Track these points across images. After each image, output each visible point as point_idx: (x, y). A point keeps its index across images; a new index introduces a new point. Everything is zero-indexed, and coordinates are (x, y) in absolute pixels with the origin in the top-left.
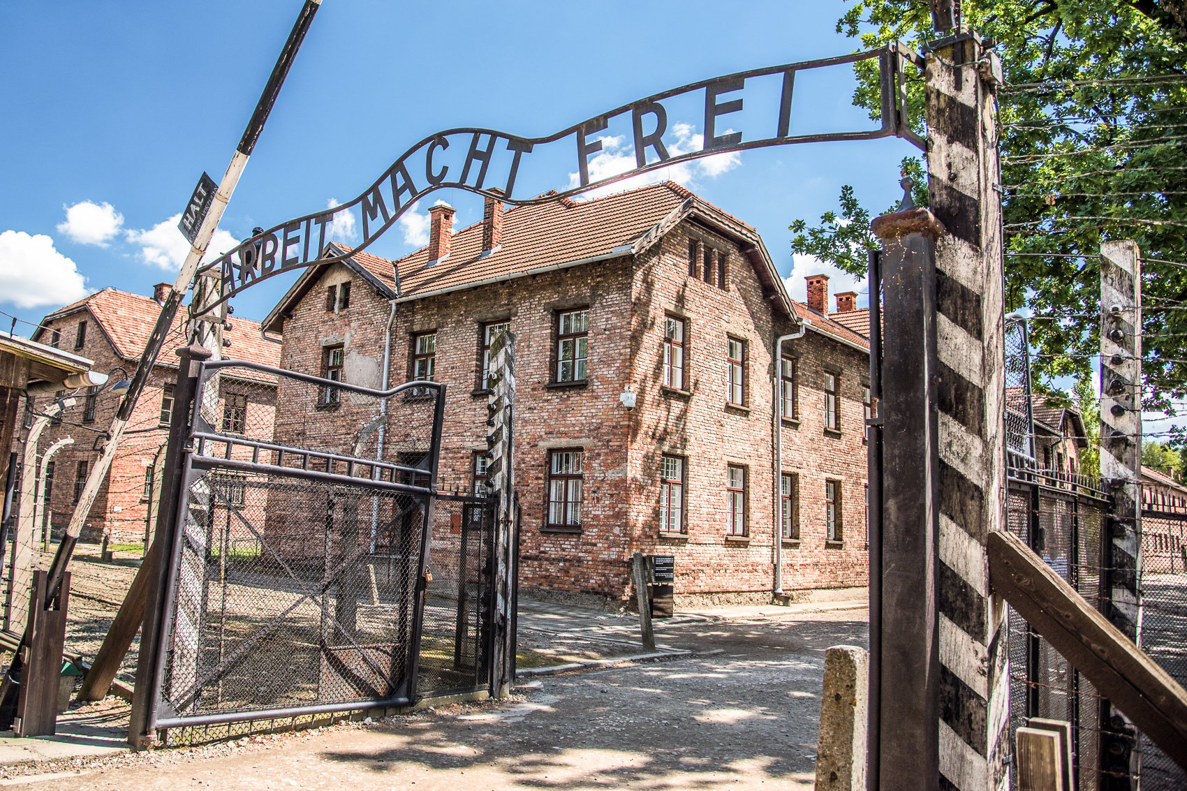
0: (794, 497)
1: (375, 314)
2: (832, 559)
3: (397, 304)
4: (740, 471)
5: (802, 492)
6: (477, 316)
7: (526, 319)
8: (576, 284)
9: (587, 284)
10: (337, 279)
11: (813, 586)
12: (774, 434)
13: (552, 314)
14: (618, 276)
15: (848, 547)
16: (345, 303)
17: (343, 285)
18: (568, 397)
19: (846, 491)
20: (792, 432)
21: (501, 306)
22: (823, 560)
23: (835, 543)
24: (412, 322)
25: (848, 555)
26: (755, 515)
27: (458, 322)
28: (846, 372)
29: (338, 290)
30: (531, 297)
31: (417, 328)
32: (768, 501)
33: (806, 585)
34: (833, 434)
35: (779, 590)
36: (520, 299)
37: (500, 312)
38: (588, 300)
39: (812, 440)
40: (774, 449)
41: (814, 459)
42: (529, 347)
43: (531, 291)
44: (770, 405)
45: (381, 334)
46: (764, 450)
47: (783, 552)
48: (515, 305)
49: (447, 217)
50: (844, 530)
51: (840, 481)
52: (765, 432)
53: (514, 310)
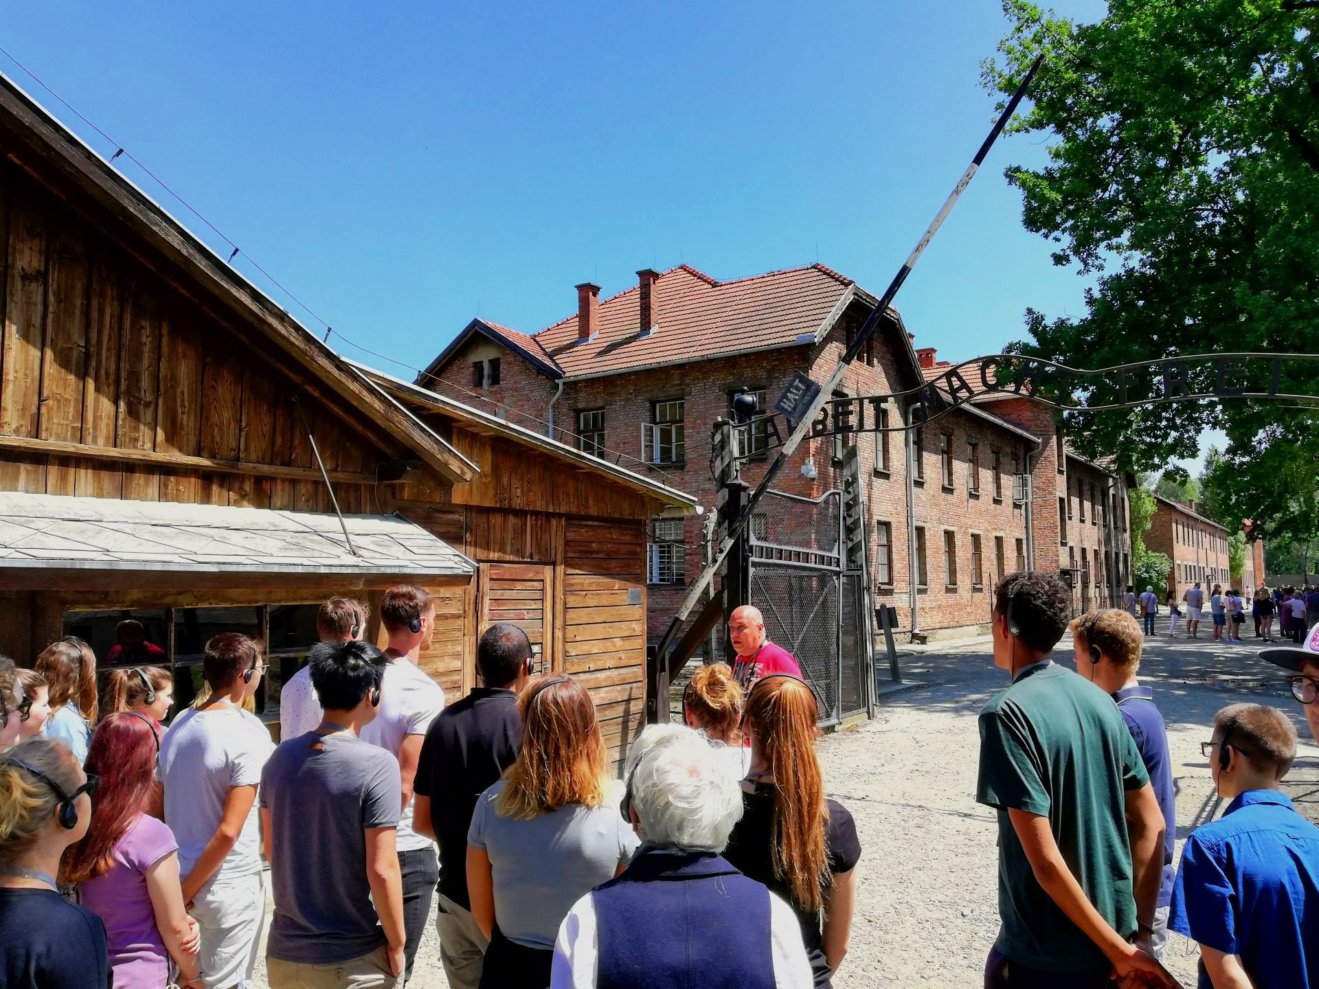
0: (921, 548)
1: (532, 391)
2: (951, 601)
3: (564, 384)
4: (884, 527)
5: (928, 544)
6: (648, 395)
7: (701, 399)
8: (751, 367)
9: (763, 367)
10: (484, 355)
11: (938, 626)
12: (908, 494)
13: (727, 394)
14: (794, 360)
15: (960, 591)
16: (495, 380)
17: (490, 361)
18: (749, 469)
19: (958, 542)
20: (920, 490)
21: (674, 386)
22: (944, 603)
23: (951, 588)
24: (576, 400)
25: (961, 598)
26: (897, 566)
27: (627, 400)
28: (956, 432)
29: (486, 366)
30: (705, 378)
31: (581, 405)
32: (905, 553)
33: (933, 626)
34: (948, 490)
35: (916, 631)
36: (694, 380)
37: (673, 391)
38: (764, 382)
39: (934, 496)
40: (909, 506)
41: (935, 513)
42: (705, 424)
43: (705, 373)
44: (904, 467)
45: (541, 410)
46: (901, 508)
47: (918, 597)
48: (688, 385)
49: (594, 295)
50: (958, 575)
51: (953, 532)
52: (900, 492)
53: (687, 390)
